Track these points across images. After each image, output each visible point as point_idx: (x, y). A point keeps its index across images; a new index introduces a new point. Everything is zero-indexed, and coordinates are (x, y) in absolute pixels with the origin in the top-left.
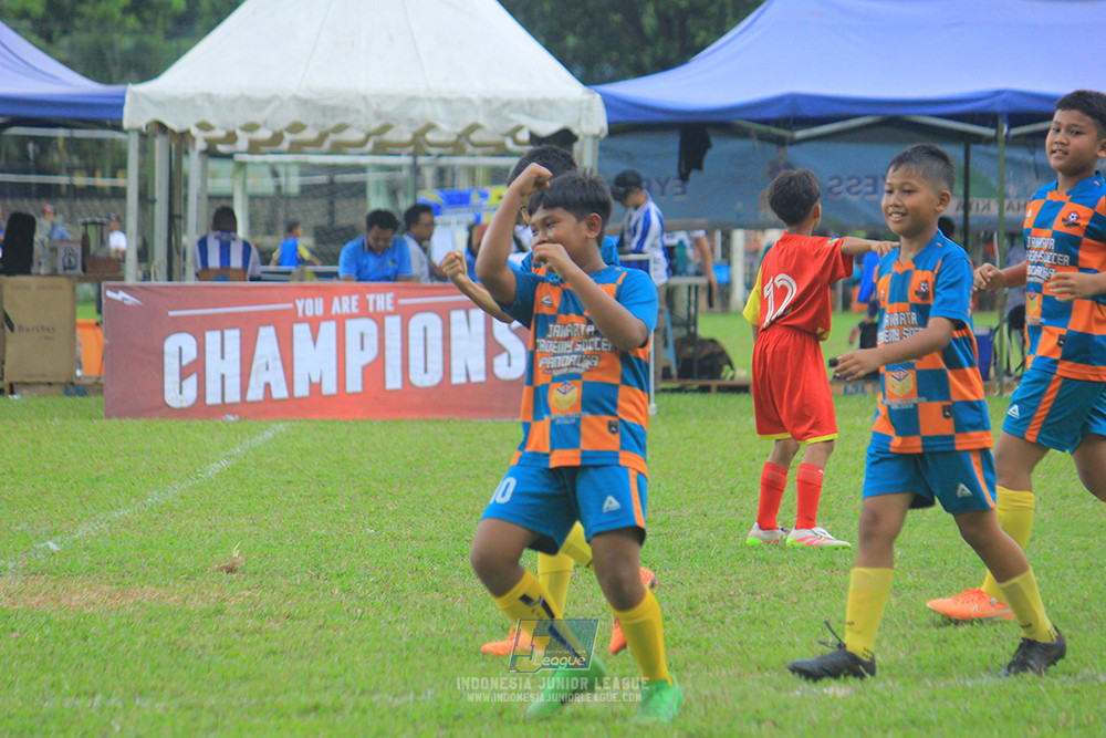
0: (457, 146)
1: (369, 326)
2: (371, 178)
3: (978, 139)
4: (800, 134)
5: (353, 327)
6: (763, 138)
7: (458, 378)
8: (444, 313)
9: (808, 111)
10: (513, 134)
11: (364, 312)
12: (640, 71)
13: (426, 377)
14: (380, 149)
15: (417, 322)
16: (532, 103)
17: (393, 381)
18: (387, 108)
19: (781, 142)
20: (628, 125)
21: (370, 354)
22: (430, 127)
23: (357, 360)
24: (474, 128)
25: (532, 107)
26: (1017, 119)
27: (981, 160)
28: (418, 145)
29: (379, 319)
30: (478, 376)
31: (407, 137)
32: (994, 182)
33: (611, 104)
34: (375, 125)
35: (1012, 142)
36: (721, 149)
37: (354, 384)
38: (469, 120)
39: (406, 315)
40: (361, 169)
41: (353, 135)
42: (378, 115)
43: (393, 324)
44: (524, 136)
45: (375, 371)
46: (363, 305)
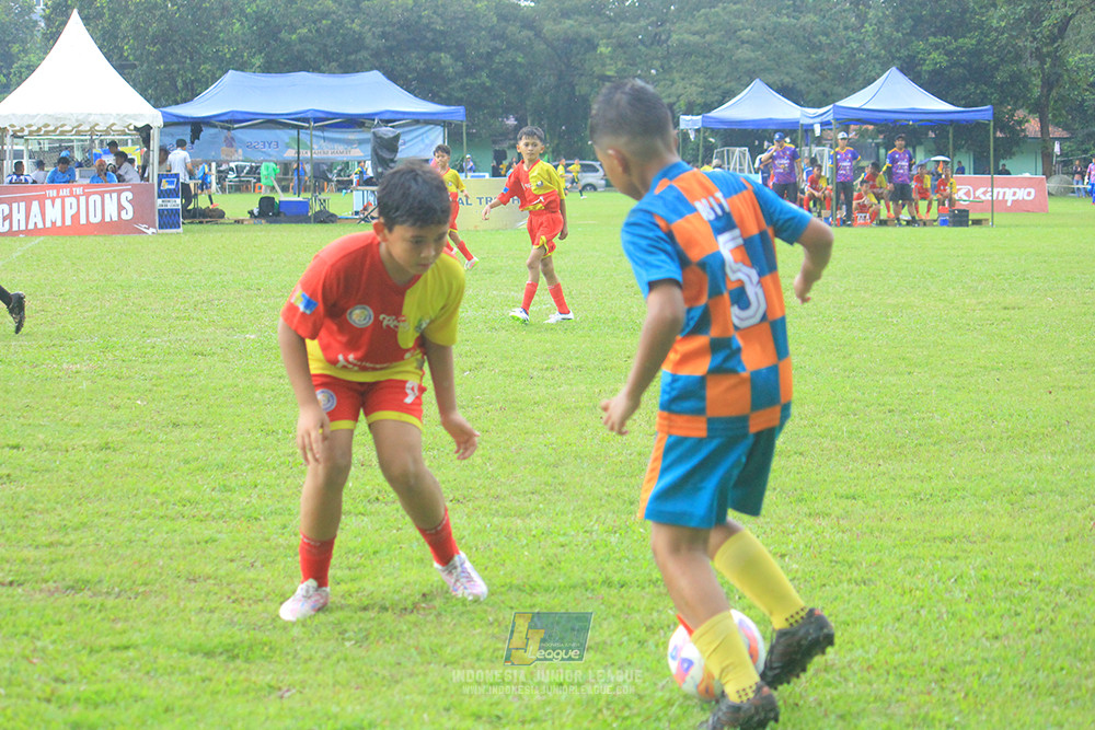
0: (107, 132)
1: (74, 200)
2: (75, 144)
3: (303, 127)
4: (236, 126)
5: (68, 201)
6: (222, 127)
7: (107, 219)
8: (102, 195)
9: (240, 117)
10: (128, 127)
11: (72, 195)
12: (177, 103)
13: (96, 219)
14: (78, 133)
15: (92, 198)
16: (135, 115)
17: (83, 221)
18: (80, 118)
19: (229, 129)
20: (171, 123)
21: (74, 210)
22: (97, 124)
23: (69, 213)
24: (113, 124)
25: (135, 117)
26: (316, 120)
27: (304, 136)
28: (92, 131)
29: (77, 197)
30: (115, 218)
31: (88, 128)
32: (309, 143)
33: (165, 115)
34: (76, 124)
35: (315, 128)
36: (206, 133)
37: (68, 222)
38: (111, 122)
39: (88, 196)
40: (72, 141)
41: (68, 128)
42: (77, 121)
43: (83, 199)
44: (132, 127)
45: (76, 217)
46: (71, 192)
